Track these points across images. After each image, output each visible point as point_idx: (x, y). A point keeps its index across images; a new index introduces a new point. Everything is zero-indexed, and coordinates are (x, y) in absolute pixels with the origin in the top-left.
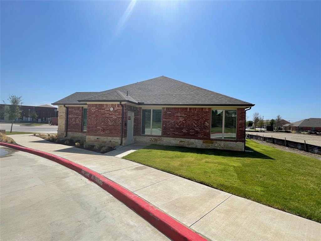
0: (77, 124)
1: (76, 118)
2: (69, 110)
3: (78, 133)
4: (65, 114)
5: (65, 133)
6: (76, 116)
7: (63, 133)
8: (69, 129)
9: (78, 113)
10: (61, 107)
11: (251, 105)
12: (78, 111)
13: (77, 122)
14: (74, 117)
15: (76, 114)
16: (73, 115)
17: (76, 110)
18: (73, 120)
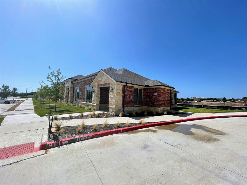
0: (131, 100)
1: (130, 95)
2: (126, 88)
3: (131, 108)
4: (122, 91)
5: (122, 109)
6: (130, 94)
7: (120, 109)
8: (125, 104)
9: (131, 91)
10: (118, 84)
11: (179, 92)
12: (132, 90)
13: (130, 99)
14: (129, 95)
15: (130, 92)
16: (128, 93)
17: (130, 89)
18: (128, 97)
